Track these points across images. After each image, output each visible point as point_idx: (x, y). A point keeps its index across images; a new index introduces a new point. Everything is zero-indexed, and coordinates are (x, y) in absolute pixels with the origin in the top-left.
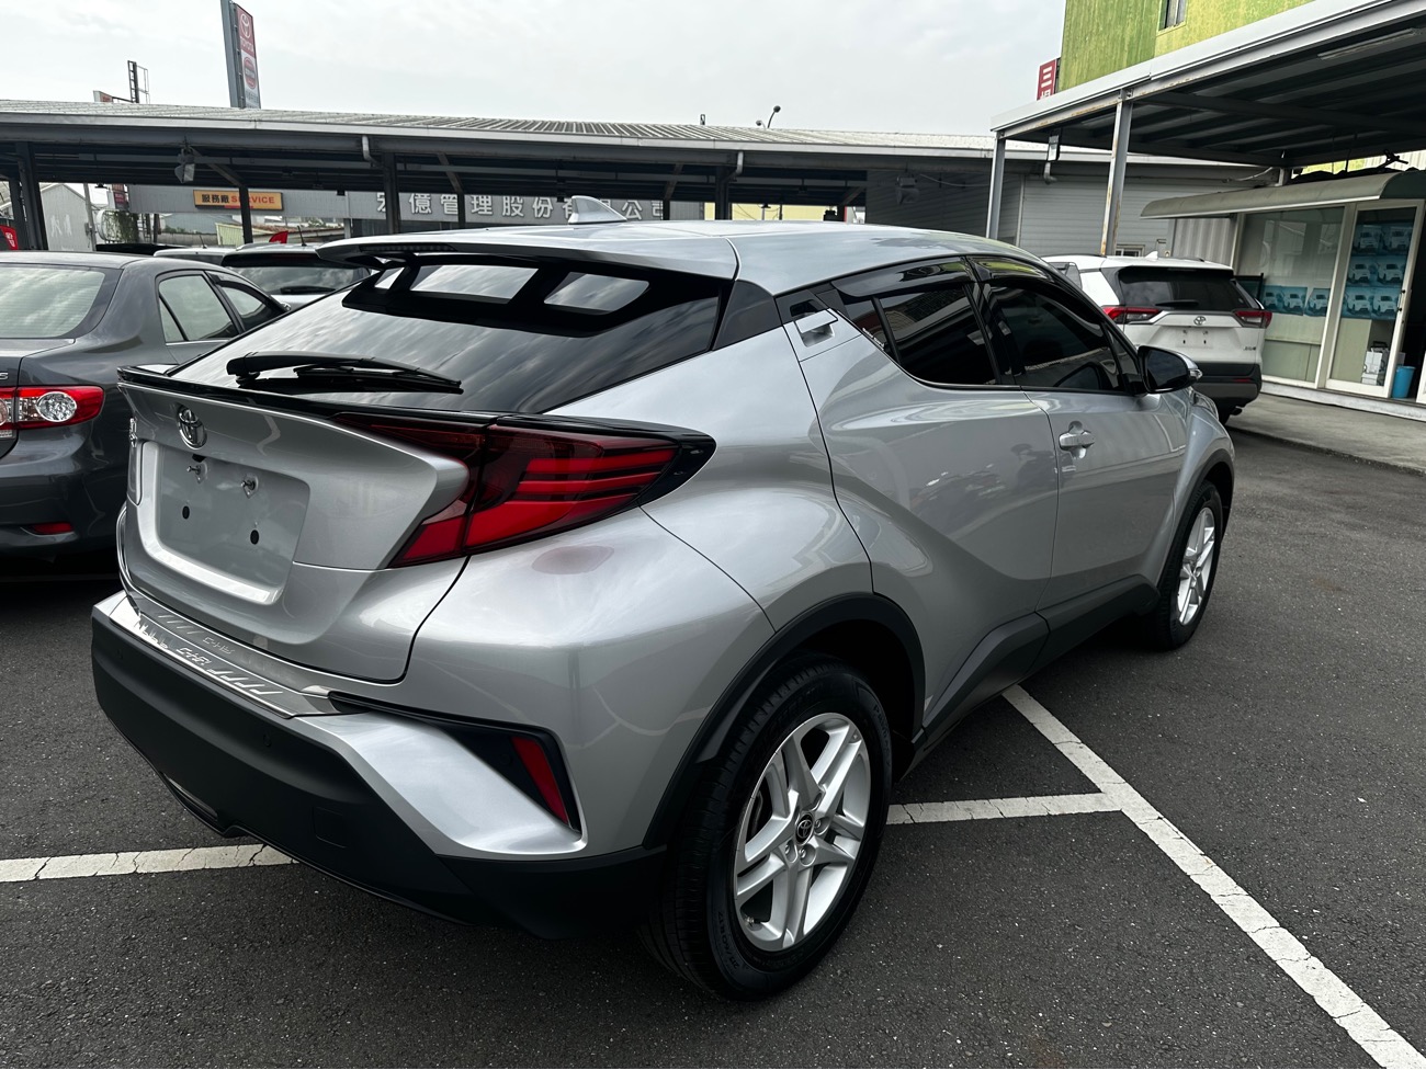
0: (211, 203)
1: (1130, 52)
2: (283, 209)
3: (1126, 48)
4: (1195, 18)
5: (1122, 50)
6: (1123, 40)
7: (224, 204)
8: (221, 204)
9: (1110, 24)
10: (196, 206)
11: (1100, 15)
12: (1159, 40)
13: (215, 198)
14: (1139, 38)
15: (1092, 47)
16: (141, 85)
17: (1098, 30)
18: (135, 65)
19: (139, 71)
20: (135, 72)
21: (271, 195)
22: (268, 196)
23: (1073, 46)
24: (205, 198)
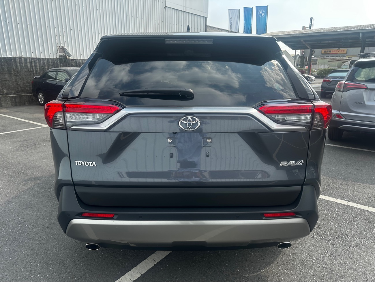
0: (326, 53)
2: (346, 53)
7: (330, 53)
8: (329, 53)
10: (322, 54)
13: (327, 51)
16: (312, 24)
18: (312, 18)
19: (313, 19)
20: (312, 20)
21: (344, 50)
22: (343, 50)
24: (325, 52)
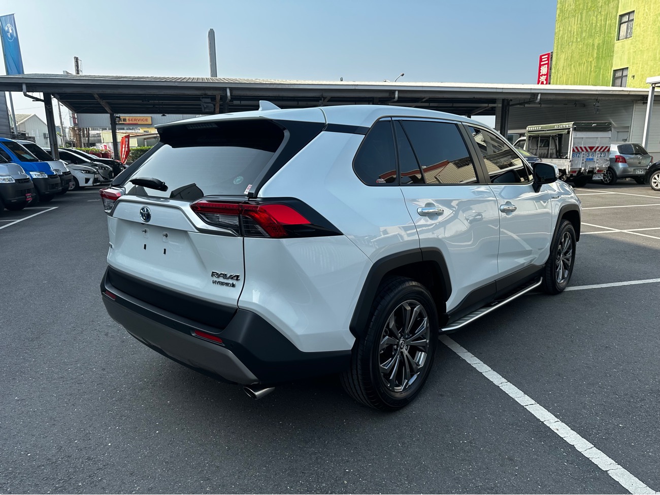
1: (598, 49)
2: (152, 124)
3: (596, 48)
4: (639, 36)
5: (593, 49)
6: (593, 45)
7: (124, 122)
8: (122, 122)
9: (584, 38)
11: (577, 34)
12: (616, 45)
14: (604, 44)
15: (574, 47)
17: (577, 40)
18: (77, 59)
19: (79, 61)
20: (77, 62)
21: (146, 117)
23: (561, 47)
